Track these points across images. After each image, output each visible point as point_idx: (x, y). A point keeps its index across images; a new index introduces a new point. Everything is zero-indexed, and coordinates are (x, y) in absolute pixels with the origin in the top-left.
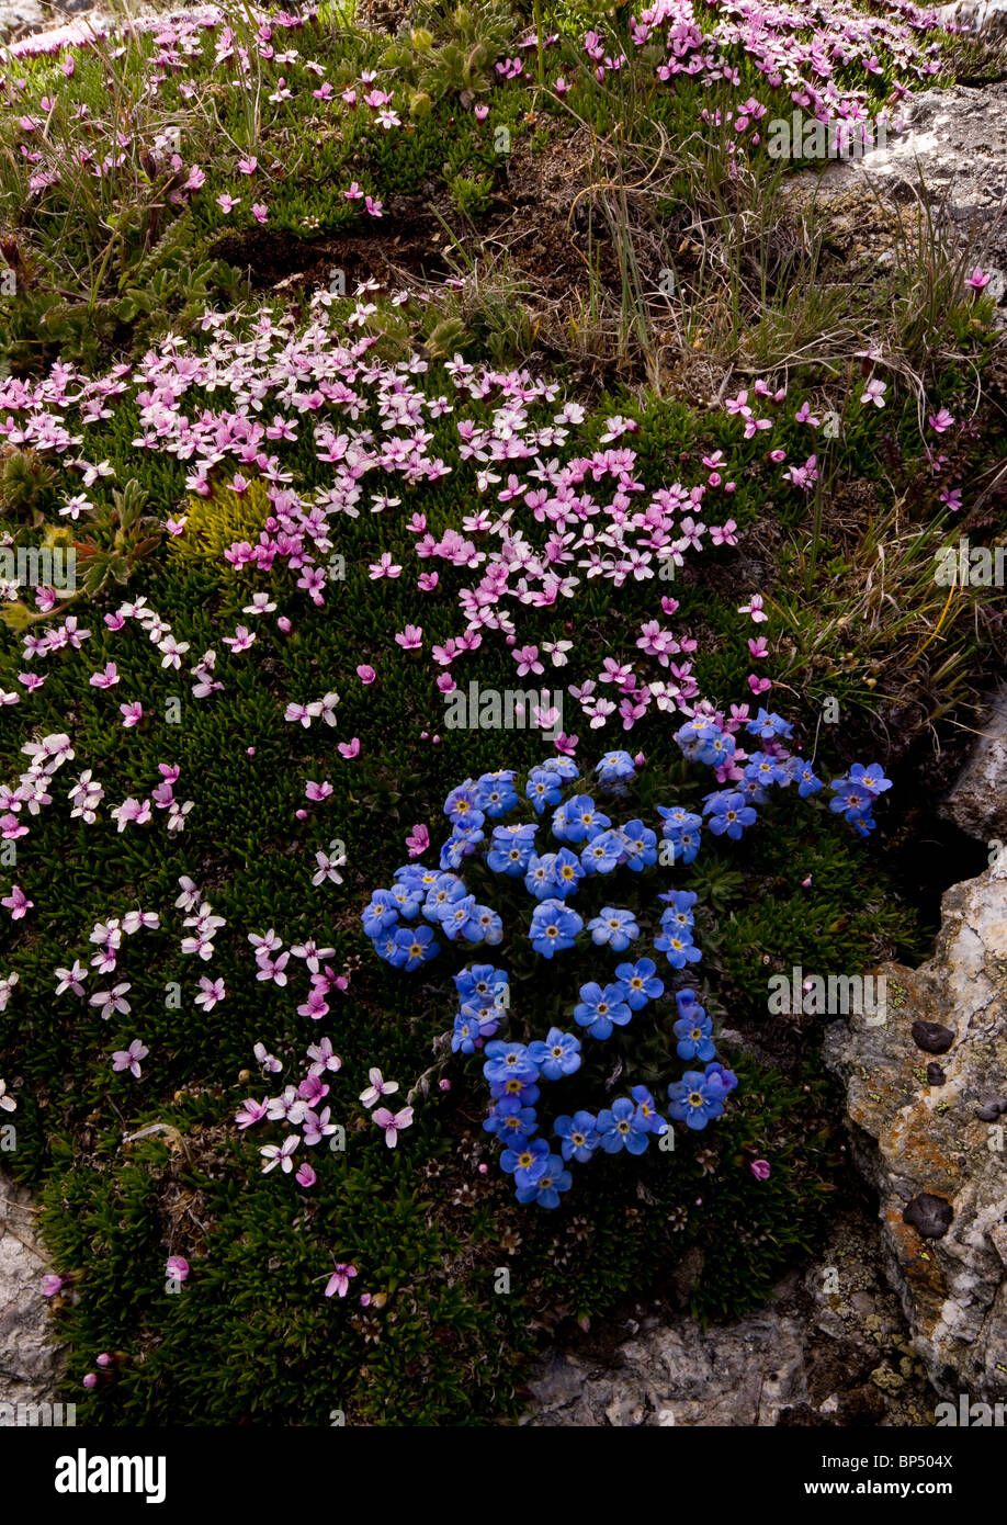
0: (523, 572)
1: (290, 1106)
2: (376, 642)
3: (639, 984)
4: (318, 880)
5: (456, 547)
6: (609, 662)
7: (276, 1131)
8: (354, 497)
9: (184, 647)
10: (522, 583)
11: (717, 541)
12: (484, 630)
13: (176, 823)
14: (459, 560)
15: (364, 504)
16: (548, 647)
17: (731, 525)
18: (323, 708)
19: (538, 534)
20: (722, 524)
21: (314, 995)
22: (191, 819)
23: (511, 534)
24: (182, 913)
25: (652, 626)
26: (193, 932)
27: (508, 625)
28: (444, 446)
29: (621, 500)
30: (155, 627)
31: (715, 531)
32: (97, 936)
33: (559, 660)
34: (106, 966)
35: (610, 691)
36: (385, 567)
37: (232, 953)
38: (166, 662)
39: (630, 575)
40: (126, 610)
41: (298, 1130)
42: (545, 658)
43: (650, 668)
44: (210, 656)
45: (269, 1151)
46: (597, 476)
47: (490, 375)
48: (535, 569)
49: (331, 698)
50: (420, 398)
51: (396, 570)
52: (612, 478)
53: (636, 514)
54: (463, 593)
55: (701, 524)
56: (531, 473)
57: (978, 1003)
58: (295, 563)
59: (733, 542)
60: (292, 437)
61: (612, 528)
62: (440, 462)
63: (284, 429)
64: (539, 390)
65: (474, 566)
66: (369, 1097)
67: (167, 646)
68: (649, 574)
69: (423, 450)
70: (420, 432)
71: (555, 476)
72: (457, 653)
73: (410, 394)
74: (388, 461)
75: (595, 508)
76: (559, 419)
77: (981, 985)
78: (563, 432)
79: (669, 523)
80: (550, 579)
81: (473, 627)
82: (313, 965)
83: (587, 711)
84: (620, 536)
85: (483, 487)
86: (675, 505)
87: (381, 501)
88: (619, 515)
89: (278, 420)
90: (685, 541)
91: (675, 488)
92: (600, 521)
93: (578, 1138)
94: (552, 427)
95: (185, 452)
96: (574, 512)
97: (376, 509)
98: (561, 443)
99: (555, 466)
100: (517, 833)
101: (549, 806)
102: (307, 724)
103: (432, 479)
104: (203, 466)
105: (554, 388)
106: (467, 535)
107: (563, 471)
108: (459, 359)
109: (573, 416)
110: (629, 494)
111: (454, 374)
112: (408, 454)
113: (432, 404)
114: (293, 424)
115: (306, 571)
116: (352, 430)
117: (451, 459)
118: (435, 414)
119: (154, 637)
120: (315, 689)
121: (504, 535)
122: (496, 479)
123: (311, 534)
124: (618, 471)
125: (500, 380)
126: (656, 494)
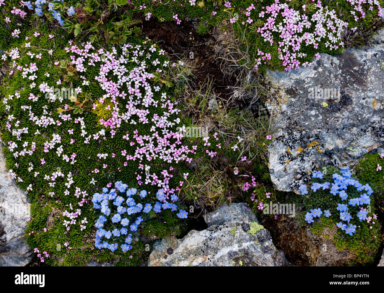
1: (71, 216)
2: (117, 151)
3: (124, 231)
4: (91, 182)
5: (140, 140)
6: (154, 174)
7: (68, 219)
8: (129, 118)
9: (86, 133)
10: (148, 152)
11: (187, 160)
12: (137, 158)
13: (72, 163)
14: (140, 143)
15: (129, 121)
16: (146, 166)
17: (191, 159)
18: (104, 156)
19: (156, 145)
20: (190, 158)
21: (81, 202)
22: (75, 163)
23: (152, 141)
24: (68, 177)
25: (166, 171)
26: (68, 182)
27: (141, 159)
28: (149, 117)
29: (174, 145)
30: (83, 123)
31: (188, 158)
32: (53, 174)
33: (146, 169)
34: (53, 179)
35: (151, 178)
36: (126, 137)
37: (72, 189)
38: (82, 135)
39: (167, 160)
40: (79, 119)
41: (71, 220)
42: (144, 168)
43: (161, 178)
44: (90, 136)
45: (65, 221)
46: (174, 137)
47: (169, 101)
48: (151, 151)
49: (107, 155)
50: (153, 100)
51: (128, 139)
52: (176, 139)
53: (176, 149)
54: (138, 148)
55: (186, 156)
56: (162, 131)
57: (179, 251)
58: (111, 127)
59: (190, 162)
60: (124, 98)
61: (169, 150)
62: (147, 119)
63: (123, 95)
64: (176, 110)
65: (141, 145)
66: (83, 222)
67: (83, 131)
68: (171, 162)
69: (146, 115)
70: (147, 110)
71: (167, 133)
72: (131, 159)
73: (151, 98)
74: (138, 114)
75: (169, 145)
76: (175, 120)
77: (183, 248)
78: (174, 124)
79: (180, 154)
80: (153, 154)
81: (135, 156)
82: (84, 196)
83: (146, 180)
84: (170, 152)
85: (151, 131)
86: (184, 151)
87: (133, 122)
88: (172, 148)
89: (123, 92)
90: (181, 158)
91: (186, 147)
92: (168, 148)
93: (105, 245)
94: (172, 122)
95: (104, 88)
96: (164, 144)
97: (131, 123)
98: (172, 127)
99: (168, 130)
100: (120, 199)
101: (128, 197)
102: (100, 158)
103: (144, 123)
104: (105, 96)
105: (179, 111)
106: (143, 140)
107: (169, 132)
108: (165, 93)
109: (178, 121)
110: (177, 144)
111: (162, 97)
112: (143, 114)
113: (154, 102)
114: (126, 95)
115: (113, 130)
116: (136, 101)
117: (150, 120)
118: (154, 105)
119: (82, 128)
120: (104, 152)
121: (150, 141)
122: (154, 130)
123: (117, 123)
124: (178, 138)
125: (170, 104)
126: (182, 146)
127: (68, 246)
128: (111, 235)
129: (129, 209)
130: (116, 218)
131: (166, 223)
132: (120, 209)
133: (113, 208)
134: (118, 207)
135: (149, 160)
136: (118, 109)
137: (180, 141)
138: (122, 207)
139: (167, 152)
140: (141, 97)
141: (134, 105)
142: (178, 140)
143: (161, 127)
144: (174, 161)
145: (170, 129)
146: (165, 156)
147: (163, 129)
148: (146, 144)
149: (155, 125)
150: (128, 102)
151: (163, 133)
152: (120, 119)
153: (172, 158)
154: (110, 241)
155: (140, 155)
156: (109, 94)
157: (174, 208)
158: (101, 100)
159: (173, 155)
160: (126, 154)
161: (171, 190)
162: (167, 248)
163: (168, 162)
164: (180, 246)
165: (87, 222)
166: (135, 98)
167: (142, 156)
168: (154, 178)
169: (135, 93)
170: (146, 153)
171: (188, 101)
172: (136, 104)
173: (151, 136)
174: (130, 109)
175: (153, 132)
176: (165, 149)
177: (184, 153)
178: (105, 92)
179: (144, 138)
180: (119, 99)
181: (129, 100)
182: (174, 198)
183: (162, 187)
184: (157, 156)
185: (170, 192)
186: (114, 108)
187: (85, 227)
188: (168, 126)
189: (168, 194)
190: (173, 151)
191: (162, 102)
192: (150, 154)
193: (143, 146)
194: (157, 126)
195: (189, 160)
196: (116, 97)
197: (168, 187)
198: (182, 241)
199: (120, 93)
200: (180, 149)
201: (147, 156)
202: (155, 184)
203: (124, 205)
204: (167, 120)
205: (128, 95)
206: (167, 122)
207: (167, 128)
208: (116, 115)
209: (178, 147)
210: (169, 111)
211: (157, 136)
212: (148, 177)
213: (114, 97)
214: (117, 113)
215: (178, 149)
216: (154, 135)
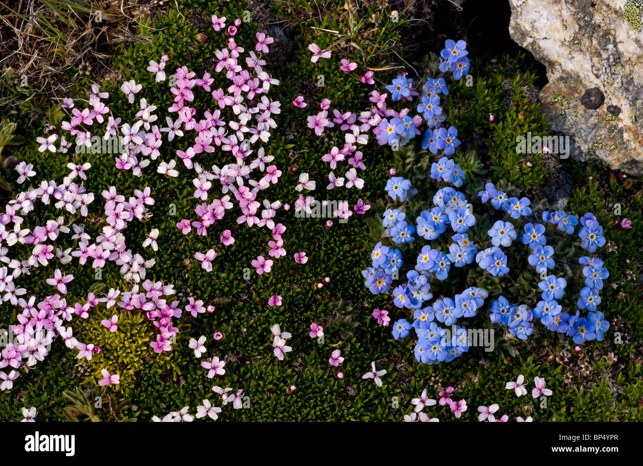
3: (535, 235)
4: (379, 382)
6: (325, 158)
8: (139, 258)
9: (206, 402)
11: (266, 50)
12: (276, 220)
14: (221, 212)
16: (299, 188)
17: (260, 37)
18: (279, 337)
19: (223, 157)
21: (453, 405)
23: (211, 171)
25: (311, 121)
27: (277, 204)
28: (127, 185)
29: (217, 94)
30: (173, 417)
31: (258, 47)
33: (312, 186)
35: (342, 168)
36: (207, 259)
38: (214, 417)
39: (273, 116)
42: (306, 193)
43: (337, 135)
44: (216, 389)
46: (191, 97)
47: (66, 126)
48: (246, 171)
49: (275, 329)
50: (67, 180)
51: (211, 254)
52: (196, 90)
53: (231, 89)
54: (240, 221)
55: (252, 53)
56: (171, 137)
57: (588, 66)
58: (178, 313)
59: (270, 40)
60: (70, 278)
61: (236, 110)
62: (138, 192)
63: (59, 280)
64: (95, 102)
65: (230, 206)
66: (520, 391)
67: (201, 413)
68: (277, 104)
69: (122, 198)
70: (105, 194)
71: (178, 123)
72: (280, 243)
73: (62, 187)
74: (121, 225)
75: (218, 113)
76: (131, 100)
77: (578, 57)
78: (143, 102)
79: (246, 74)
80: (255, 164)
81: (271, 225)
82: (431, 402)
83: (349, 185)
84: (244, 109)
85: (174, 174)
86: (232, 62)
87: (153, 237)
88: (228, 101)
89: (51, 282)
90: (258, 69)
91: (219, 54)
92: (228, 114)
93: (591, 299)
94: (136, 107)
95: (43, 352)
96: (217, 127)
97: (155, 248)
98: (154, 108)
99: (169, 120)
100: (426, 257)
101: (415, 234)
102: (289, 349)
103: (150, 201)
104: (72, 343)
105: (95, 88)
106: (210, 201)
107: (175, 116)
108: (40, 140)
109: (130, 88)
110: (214, 87)
111: (53, 149)
112: (121, 207)
113: (73, 175)
114: (58, 273)
115: (188, 308)
116: (75, 237)
117: (138, 184)
118: (83, 176)
119: (189, 419)
120: (265, 337)
121: (211, 177)
122: (173, 163)
123: (160, 294)
124: (193, 83)
125: (76, 122)
126: (219, 69)
128: (552, 277)
129: (455, 227)
131: (495, 115)
132: (459, 252)
134: (452, 264)
135: (279, 173)
136: (113, 293)
137: (199, 76)
138: (452, 248)
139: (245, 119)
140: (61, 219)
141: (91, 242)
142: (199, 82)
143: (160, 143)
144: (273, 94)
145: (162, 116)
146: (260, 126)
147: (165, 136)
148: (225, 190)
149: (155, 164)
150: (83, 261)
151: (181, 134)
152: (147, 284)
153: (265, 99)
154: (574, 287)
155: (262, 208)
156: (62, 331)
157: (435, 86)
158: (85, 353)
159: (251, 96)
160: (267, 257)
161: (375, 104)
162: (581, 109)
163: (278, 111)
164: (569, 66)
165: (521, 379)
166: (65, 241)
167: (266, 202)
168: (341, 157)
169: (49, 242)
170: (256, 190)
171: (59, 62)
172: (86, 237)
173: (193, 174)
174: (107, 254)
175: (180, 166)
176: (233, 125)
177: (241, 61)
178: (58, 342)
179: (205, 197)
181: (76, 260)
182: (401, 87)
183: (371, 132)
184: (261, 151)
185: (380, 105)
186: (110, 304)
187: (539, 382)
188: (155, 118)
189: (391, 112)
190: (240, 99)
191: (72, 150)
192: (257, 175)
193: (233, 199)
194: (155, 155)
195: (264, 41)
196: (70, 304)
197: (365, 114)
198: (552, 64)
199: (53, 291)
200: (230, 75)
201: (264, 183)
202: (359, 154)
203: (444, 239)
204: (132, 124)
205: (56, 264)
206: (139, 124)
207: (161, 122)
208: (133, 298)
209: (222, 82)
210: (101, 120)
211: (191, 152)
212: (340, 182)
213: (71, 310)
214: (127, 295)
215: (231, 83)
216: (188, 164)
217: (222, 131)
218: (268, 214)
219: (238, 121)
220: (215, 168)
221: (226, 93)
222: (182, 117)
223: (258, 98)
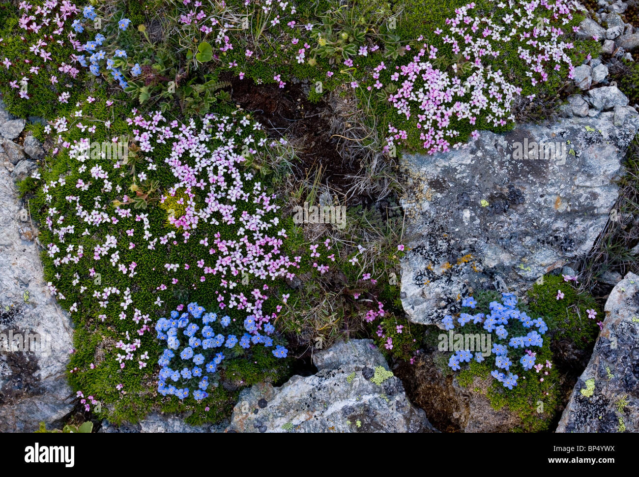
0: (235, 261)
1: (127, 348)
2: (192, 261)
3: (197, 372)
4: (156, 303)
5: (223, 246)
6: (242, 294)
7: (123, 353)
8: (208, 216)
9: (151, 235)
10: (234, 264)
11: (287, 277)
12: (218, 271)
13: (131, 275)
14: (222, 250)
15: (209, 219)
16: (231, 282)
17: (293, 275)
18: (175, 267)
19: (245, 254)
20: (292, 273)
21: (142, 330)
22: (135, 276)
23: (240, 248)
24: (124, 295)
25: (258, 290)
26: (125, 301)
27: (225, 273)
28: (237, 215)
29: (270, 255)
30: (146, 222)
31: (289, 274)
32: (105, 290)
33: (231, 287)
34: (105, 297)
35: (237, 300)
36: (204, 242)
37: (130, 311)
38: (145, 237)
39: (260, 275)
40: (142, 216)
41: (126, 354)
42: (228, 285)
43: (251, 299)
44: (156, 240)
45: (119, 355)
46: (270, 244)
47: (264, 194)
48: (238, 262)
49: (177, 266)
50: (242, 192)
51: (206, 244)
52: (272, 247)
53: (272, 261)
54: (220, 257)
55: (287, 271)
56: (254, 234)
57: (275, 404)
58: (185, 228)
59: (291, 279)
60: (203, 188)
61: (263, 261)
62: (234, 218)
63: (202, 185)
64: (273, 206)
65: (224, 254)
66: (143, 357)
67: (147, 232)
68: (264, 278)
69: (232, 212)
70: (234, 206)
71: (260, 238)
72: (210, 272)
73: (239, 190)
74: (221, 211)
75: (262, 254)
76: (271, 221)
77: (280, 400)
78: (270, 226)
79: (278, 267)
80: (241, 266)
81: (216, 269)
82: (145, 322)
83: (230, 302)
84: (264, 264)
85: (238, 234)
86: (283, 263)
87: (214, 221)
88: (267, 259)
89: (202, 181)
90: (280, 273)
91: (287, 258)
92: (261, 258)
93: (171, 390)
94: (268, 222)
95: (176, 175)
96: (256, 253)
97: (211, 223)
98: (267, 229)
99: (262, 234)
100: (194, 327)
101: (204, 325)
102: (169, 270)
103: (229, 223)
104: (177, 186)
105: (278, 207)
106: (227, 246)
107: (263, 237)
108: (259, 183)
109: (276, 221)
110: (273, 254)
111: (255, 188)
112: (228, 211)
113: (244, 195)
114: (205, 184)
115: (186, 232)
116: (220, 192)
117: (237, 219)
118: (243, 199)
119: (145, 228)
120: (175, 262)
121: (237, 248)
122: (243, 234)
123: (192, 222)
124: (275, 245)
125: (265, 198)
126: (281, 257)
127: (122, 389)
128: (179, 376)
129: (204, 341)
130: (187, 354)
131: (257, 364)
132: (192, 341)
133: (183, 340)
134: (190, 337)
135: (235, 275)
136: (194, 204)
137: (279, 249)
138: (195, 338)
139: (259, 264)
140: (226, 188)
141: (216, 198)
142: (276, 248)
143: (251, 229)
144: (269, 277)
145: (264, 232)
146: (256, 270)
147: (255, 232)
148: (231, 253)
149: (244, 227)
150: (209, 194)
151: (255, 238)
152: (197, 218)
153: (267, 273)
154: (179, 384)
155: (223, 267)
156: (183, 183)
157: (269, 342)
158: (172, 191)
159: (268, 268)
160: (204, 266)
161: (265, 317)
162: (259, 399)
163: (261, 278)
164: (278, 397)
165: (148, 358)
166: (218, 188)
167: (226, 268)
168: (241, 300)
169: (217, 181)
170: (231, 265)
171: (290, 195)
172: (219, 197)
173: (238, 242)
174: (210, 204)
175: (241, 236)
176: (257, 259)
177: (283, 266)
178: (179, 181)
179: (228, 244)
180: (196, 190)
181: (210, 192)
182: (269, 328)
183: (252, 313)
184: (246, 269)
185: (264, 320)
186: (189, 202)
187: (145, 365)
188: (262, 229)
189: (261, 323)
190: (267, 264)
191: (254, 195)
192: (237, 266)
193: (227, 255)
194: (247, 227)
195: (291, 276)
196: (192, 187)
197: (261, 312)
198: (281, 390)
199: (198, 181)
200: (277, 261)
201: (233, 269)
202: (243, 308)
203: (198, 335)
204: (260, 220)
205: (209, 184)
206: (261, 223)
207: (260, 231)
208: (191, 211)
209: (275, 257)
210: (264, 208)
211: (246, 241)
212: (233, 299)
213: (190, 187)
214: (193, 209)
215: (275, 261)
216: (242, 240)
217: (255, 255)
218: (221, 269)
219: (258, 261)
220: (241, 250)
221: (270, 259)
222: (262, 240)
223: (267, 270)
